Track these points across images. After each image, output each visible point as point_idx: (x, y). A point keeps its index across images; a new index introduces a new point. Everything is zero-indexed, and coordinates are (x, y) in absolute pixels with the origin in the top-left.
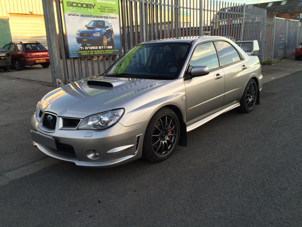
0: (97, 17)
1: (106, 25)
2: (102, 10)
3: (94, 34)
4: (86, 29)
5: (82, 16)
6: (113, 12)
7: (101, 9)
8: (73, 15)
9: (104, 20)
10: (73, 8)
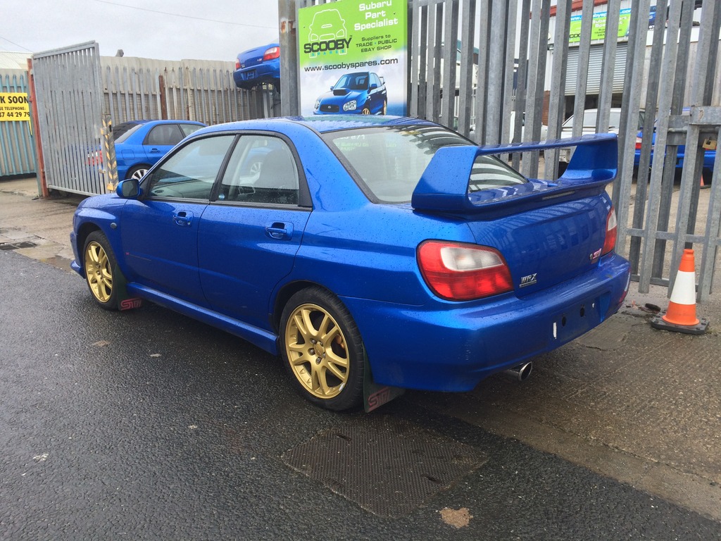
0: (353, 65)
1: (372, 82)
2: (364, 47)
3: (344, 106)
4: (331, 95)
5: (327, 68)
6: (390, 47)
7: (364, 45)
8: (313, 69)
9: (367, 71)
10: (313, 55)
